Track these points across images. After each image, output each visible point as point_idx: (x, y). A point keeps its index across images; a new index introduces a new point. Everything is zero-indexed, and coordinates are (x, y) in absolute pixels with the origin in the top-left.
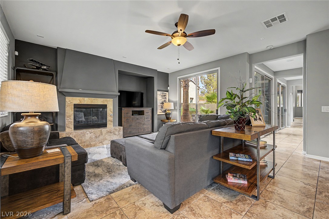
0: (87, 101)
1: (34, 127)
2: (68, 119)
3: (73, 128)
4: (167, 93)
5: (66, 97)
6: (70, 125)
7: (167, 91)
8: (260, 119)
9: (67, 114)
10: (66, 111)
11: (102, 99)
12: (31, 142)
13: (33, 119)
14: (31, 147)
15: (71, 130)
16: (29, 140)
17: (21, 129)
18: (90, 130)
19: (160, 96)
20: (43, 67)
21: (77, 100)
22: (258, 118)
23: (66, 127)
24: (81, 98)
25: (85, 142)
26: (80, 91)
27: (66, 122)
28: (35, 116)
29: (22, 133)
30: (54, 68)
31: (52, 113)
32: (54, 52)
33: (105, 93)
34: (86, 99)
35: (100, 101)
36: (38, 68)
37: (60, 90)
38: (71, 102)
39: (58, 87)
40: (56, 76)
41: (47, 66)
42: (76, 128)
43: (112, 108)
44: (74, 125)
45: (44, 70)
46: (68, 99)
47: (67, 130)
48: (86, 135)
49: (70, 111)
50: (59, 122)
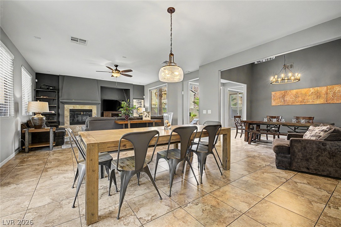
1: (39, 118)
2: (66, 118)
3: (69, 124)
4: (143, 100)
6: (67, 122)
7: (143, 99)
8: (148, 117)
9: (65, 115)
10: (65, 114)
11: (89, 106)
12: (38, 123)
14: (38, 124)
15: (68, 125)
16: (38, 122)
17: (35, 118)
18: (79, 125)
19: (136, 103)
21: (72, 107)
22: (148, 116)
23: (65, 123)
24: (74, 105)
25: (75, 132)
26: (74, 101)
27: (65, 120)
28: (40, 114)
29: (35, 120)
30: (57, 88)
31: (56, 114)
32: (56, 78)
33: (90, 102)
34: (77, 106)
35: (87, 107)
36: (48, 89)
37: (60, 101)
38: (68, 107)
39: (60, 99)
40: (58, 93)
41: (53, 87)
42: (71, 124)
43: (96, 111)
44: (70, 122)
45: (51, 89)
46: (66, 106)
47: (66, 125)
48: (77, 128)
49: (67, 114)
50: (61, 120)
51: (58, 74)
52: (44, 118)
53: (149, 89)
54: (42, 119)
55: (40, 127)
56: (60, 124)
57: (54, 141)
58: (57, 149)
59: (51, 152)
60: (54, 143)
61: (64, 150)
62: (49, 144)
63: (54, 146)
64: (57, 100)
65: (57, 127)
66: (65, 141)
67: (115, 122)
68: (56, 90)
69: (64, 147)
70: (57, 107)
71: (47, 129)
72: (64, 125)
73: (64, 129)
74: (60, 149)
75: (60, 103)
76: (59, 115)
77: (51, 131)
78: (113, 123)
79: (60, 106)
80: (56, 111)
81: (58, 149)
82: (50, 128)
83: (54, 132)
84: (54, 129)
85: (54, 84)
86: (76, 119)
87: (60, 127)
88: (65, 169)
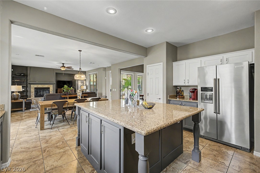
0: (40, 86)
1: (17, 94)
2: (32, 93)
4: (85, 81)
5: (31, 85)
9: (31, 91)
11: (47, 85)
13: (16, 93)
18: (41, 98)
19: (80, 83)
20: (22, 75)
21: (36, 86)
24: (38, 85)
26: (37, 82)
27: (31, 95)
28: (17, 92)
29: (14, 95)
30: (26, 74)
31: (25, 91)
32: (26, 68)
33: (48, 82)
34: (40, 85)
35: (46, 86)
36: (20, 75)
37: (28, 82)
38: (33, 87)
39: (28, 81)
40: (27, 77)
41: (23, 74)
42: (35, 97)
43: (52, 89)
44: (35, 96)
45: (22, 76)
46: (32, 86)
47: (32, 97)
48: (39, 99)
49: (33, 90)
50: (28, 94)
51: (27, 66)
52: (20, 94)
53: (89, 74)
54: (18, 95)
55: (17, 99)
56: (28, 97)
57: (25, 107)
58: (26, 111)
59: (24, 113)
60: (25, 108)
61: (31, 111)
62: (23, 108)
63: (25, 110)
64: (26, 82)
65: (26, 99)
66: (31, 107)
67: (60, 96)
68: (26, 76)
69: (31, 110)
70: (26, 86)
71: (21, 100)
72: (31, 97)
73: (31, 100)
74: (29, 111)
75: (28, 84)
76: (27, 91)
77: (24, 101)
78: (59, 97)
79: (28, 86)
80: (25, 89)
81: (28, 111)
82: (22, 100)
83: (25, 102)
84: (25, 100)
85: (25, 72)
86: (39, 93)
87: (28, 99)
88: (32, 119)
